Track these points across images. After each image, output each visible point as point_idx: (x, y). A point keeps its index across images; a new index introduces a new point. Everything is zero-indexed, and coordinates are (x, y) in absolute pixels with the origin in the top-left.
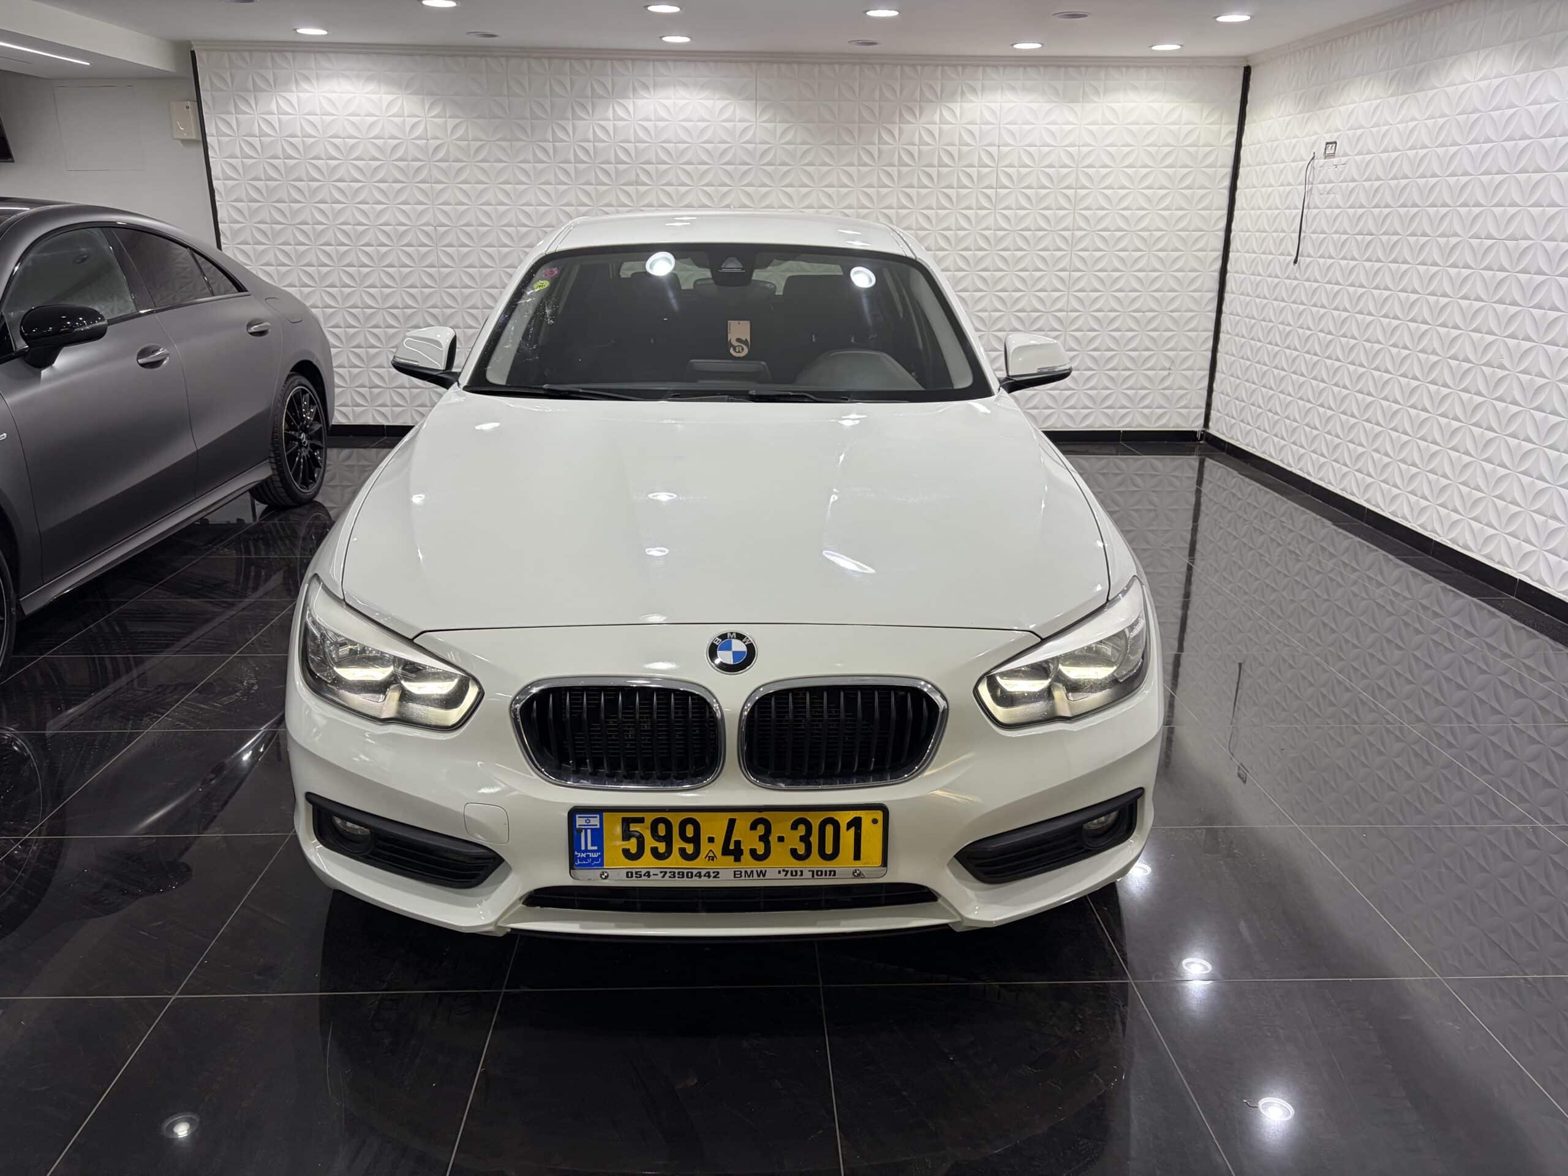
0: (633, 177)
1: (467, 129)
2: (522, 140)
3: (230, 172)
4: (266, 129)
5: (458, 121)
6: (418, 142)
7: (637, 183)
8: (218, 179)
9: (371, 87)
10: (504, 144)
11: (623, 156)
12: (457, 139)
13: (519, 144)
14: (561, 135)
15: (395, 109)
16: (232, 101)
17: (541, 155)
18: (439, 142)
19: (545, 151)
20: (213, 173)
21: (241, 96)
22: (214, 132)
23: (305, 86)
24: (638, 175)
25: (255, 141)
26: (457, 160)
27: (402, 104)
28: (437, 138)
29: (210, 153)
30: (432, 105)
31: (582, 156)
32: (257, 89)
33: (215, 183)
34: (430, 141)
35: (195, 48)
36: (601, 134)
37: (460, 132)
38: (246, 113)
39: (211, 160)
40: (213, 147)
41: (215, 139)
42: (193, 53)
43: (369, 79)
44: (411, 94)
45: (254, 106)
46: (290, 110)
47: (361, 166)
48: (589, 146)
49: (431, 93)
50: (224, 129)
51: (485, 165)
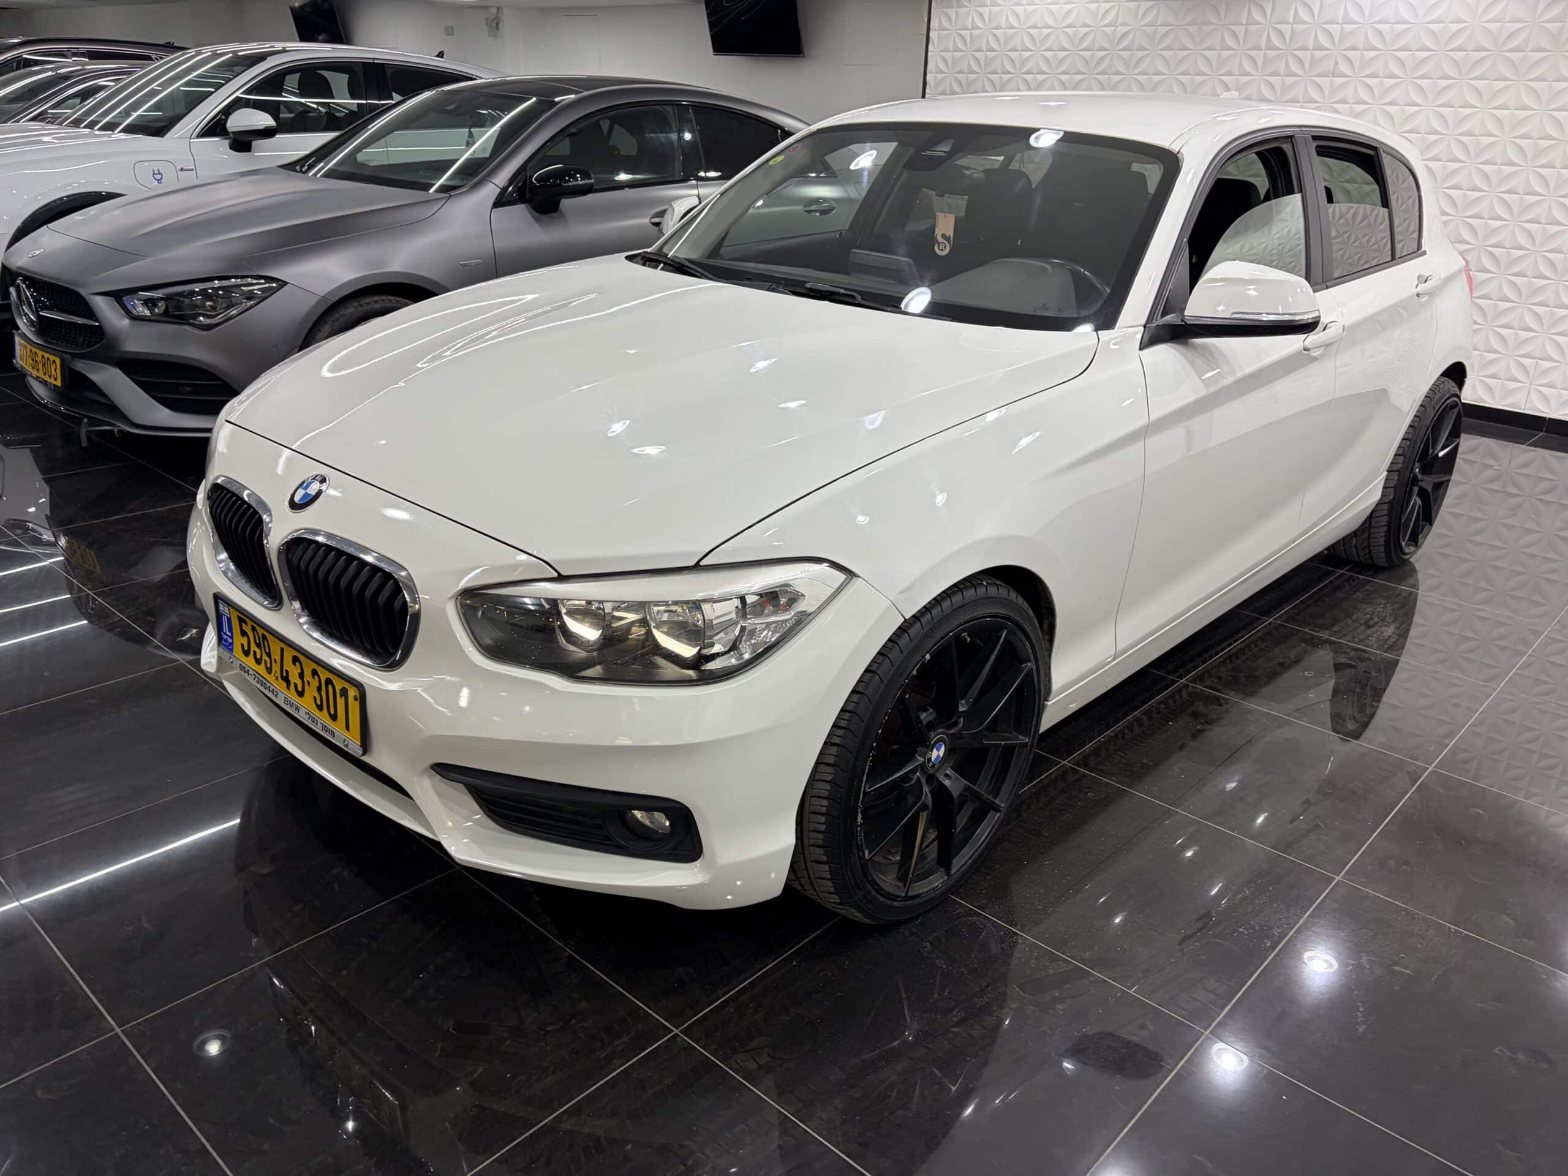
0: (1330, 66)
1: (1157, 14)
2: (1213, 24)
3: (943, 67)
4: (979, 23)
6: (1106, 29)
7: (1334, 75)
8: (932, 73)
10: (1190, 28)
11: (1324, 41)
12: (1145, 25)
13: (1206, 28)
14: (1257, 16)
17: (1230, 41)
18: (1126, 29)
19: (1235, 35)
20: (928, 67)
22: (937, 26)
24: (1337, 63)
25: (966, 34)
26: (1142, 49)
28: (1125, 24)
29: (930, 48)
31: (1276, 41)
33: (929, 77)
34: (1120, 28)
36: (1303, 14)
37: (1149, 18)
38: (964, 6)
39: (929, 54)
40: (933, 43)
41: (936, 33)
47: (1048, 57)
48: (1286, 29)
50: (946, 24)
51: (1166, 54)
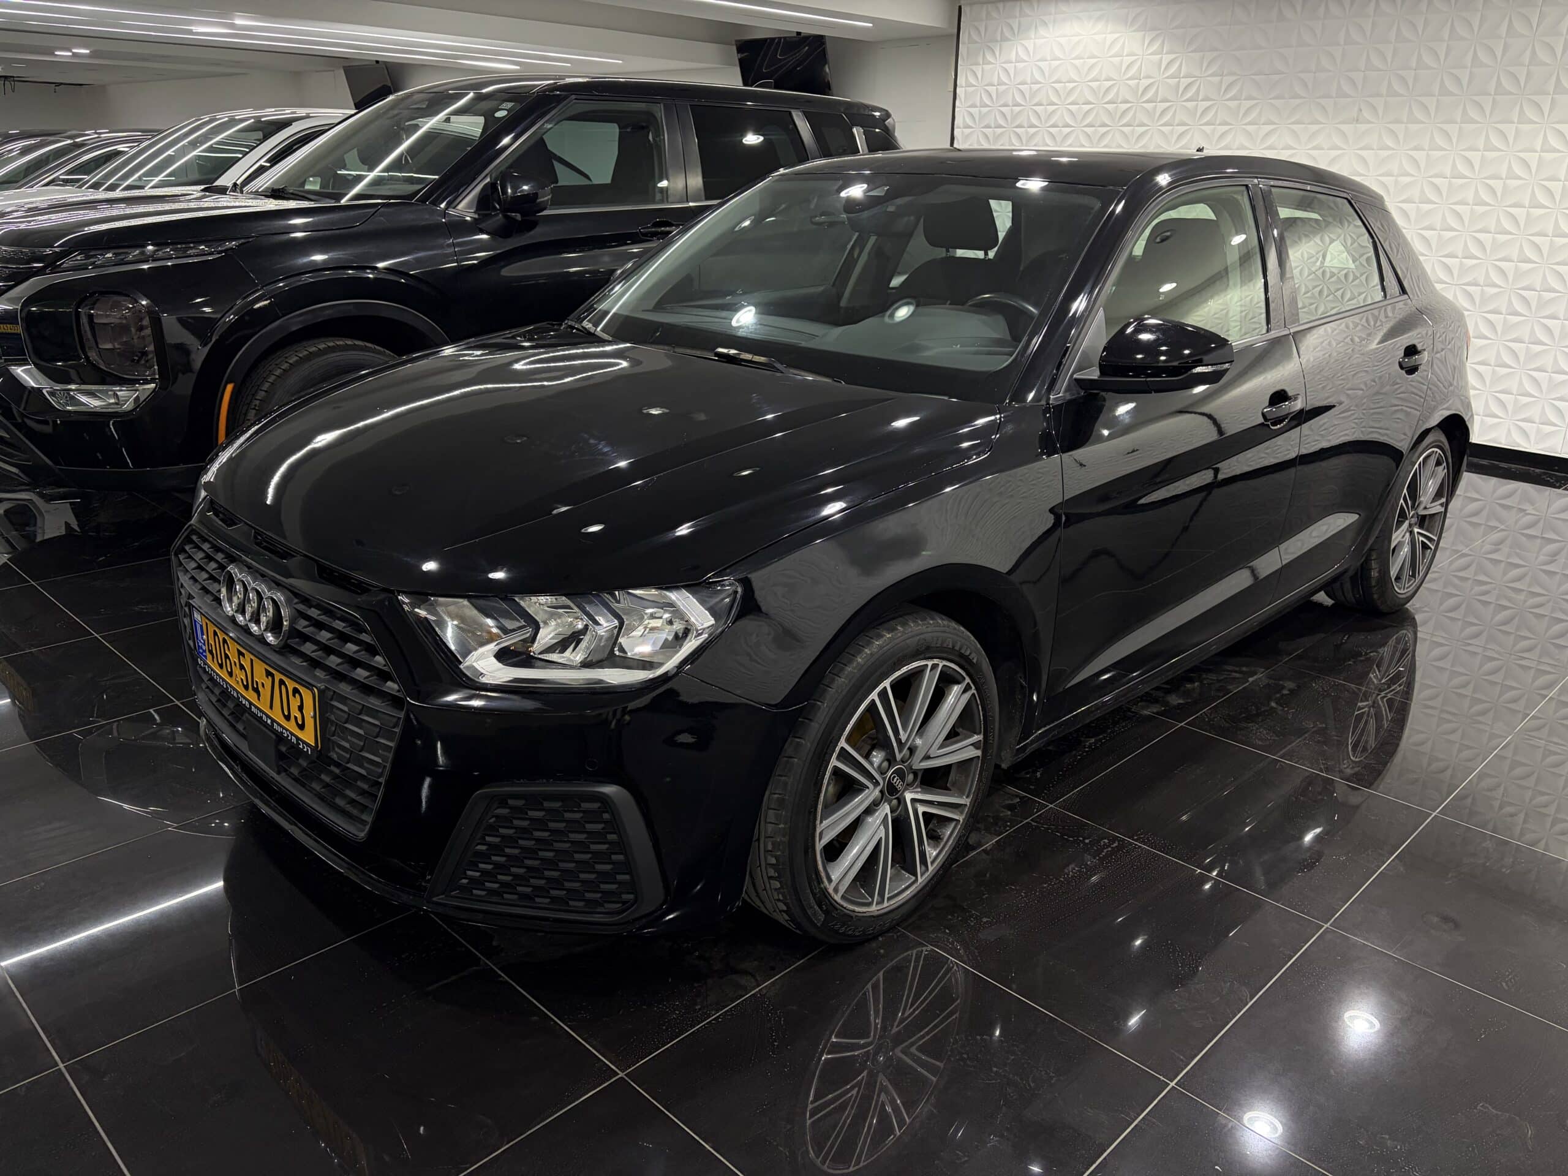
1: (1181, 63)
3: (969, 121)
4: (1004, 79)
5: (1173, 56)
6: (1130, 82)
9: (1100, 26)
10: (1215, 79)
12: (1167, 78)
15: (1116, 48)
16: (982, 53)
18: (1149, 81)
20: (956, 123)
21: (989, 47)
22: (964, 85)
23: (1042, 31)
25: (992, 89)
26: (1166, 101)
27: (1124, 43)
28: (1148, 77)
29: (957, 103)
30: (1152, 41)
32: (1004, 39)
34: (1143, 81)
35: (962, 3)
37: (1172, 70)
38: (990, 63)
39: (956, 110)
40: (960, 96)
41: (963, 91)
42: (960, 8)
43: (1099, 19)
44: (1134, 31)
45: (997, 54)
46: (1025, 58)
47: (1073, 110)
49: (1153, 29)
50: (972, 80)
51: (1189, 105)
